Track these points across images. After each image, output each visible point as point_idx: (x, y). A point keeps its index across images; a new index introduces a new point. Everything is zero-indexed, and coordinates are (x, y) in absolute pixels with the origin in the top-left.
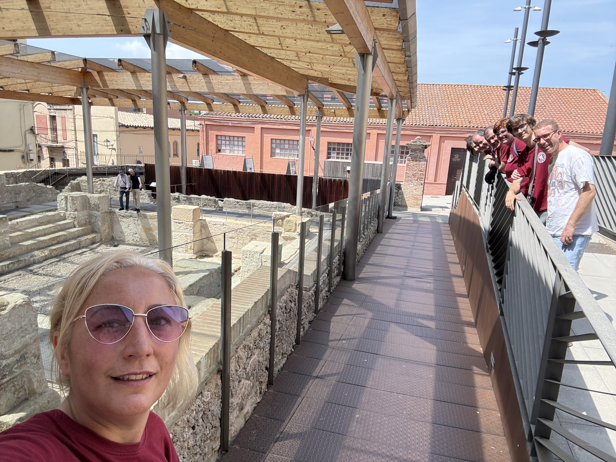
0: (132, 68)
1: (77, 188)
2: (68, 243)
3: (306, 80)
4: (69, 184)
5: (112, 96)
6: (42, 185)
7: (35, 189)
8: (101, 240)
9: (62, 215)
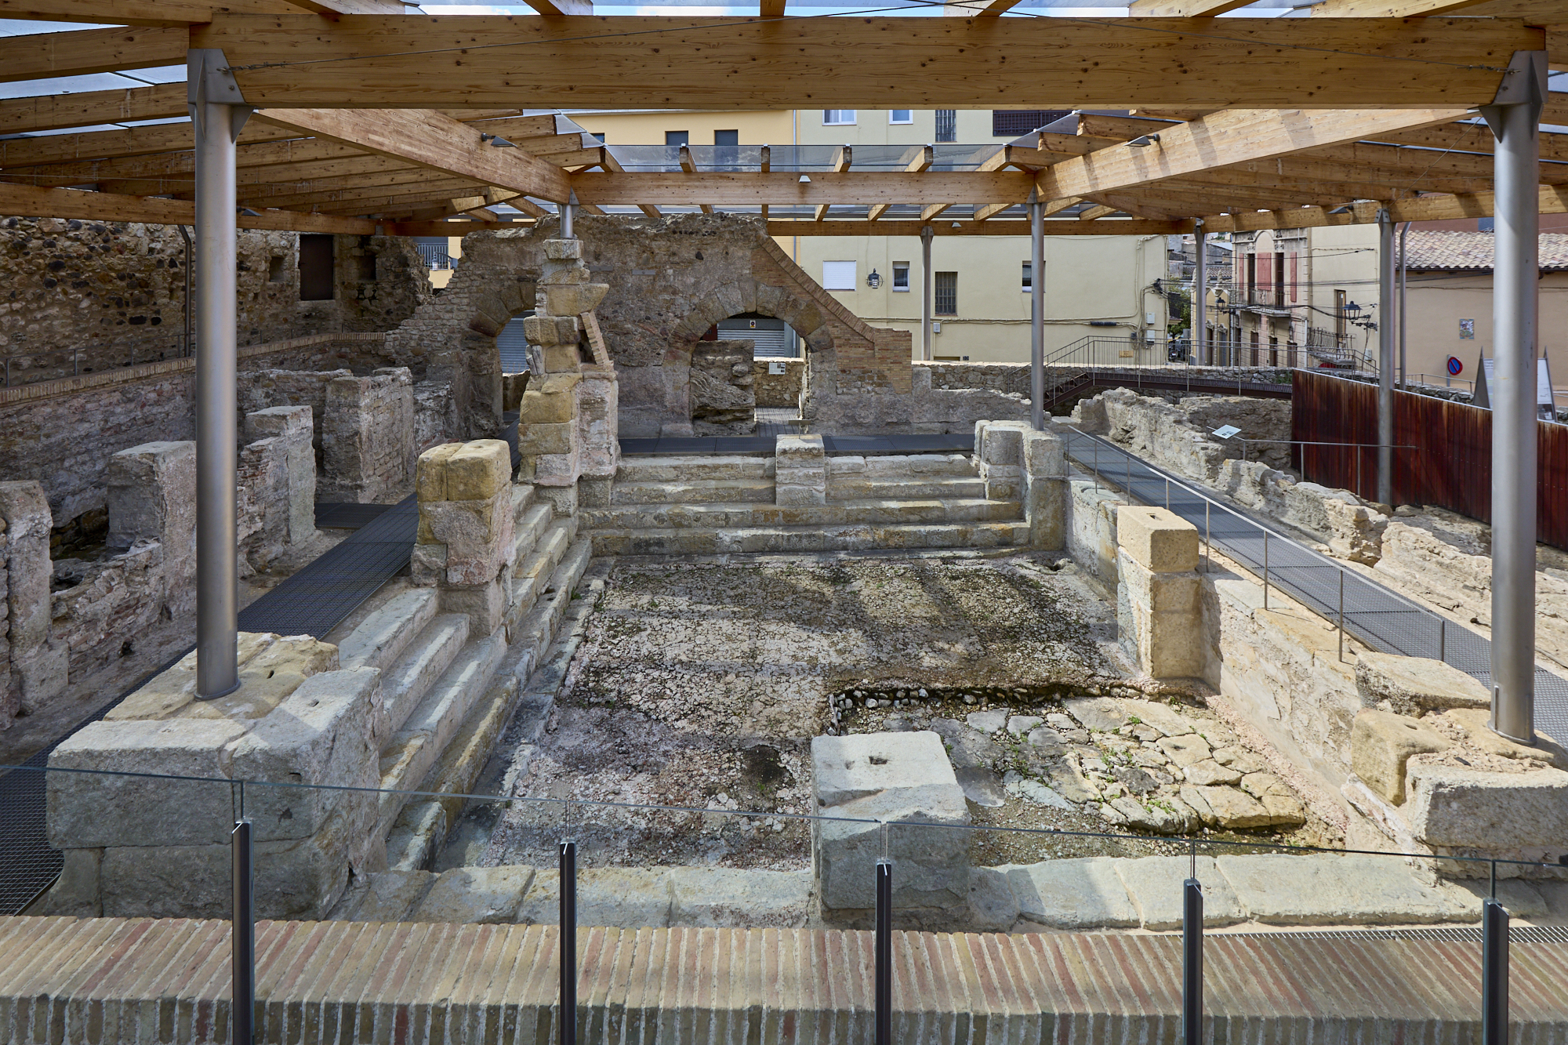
1: (1099, 411)
7: (992, 402)
8: (1030, 542)
9: (973, 464)
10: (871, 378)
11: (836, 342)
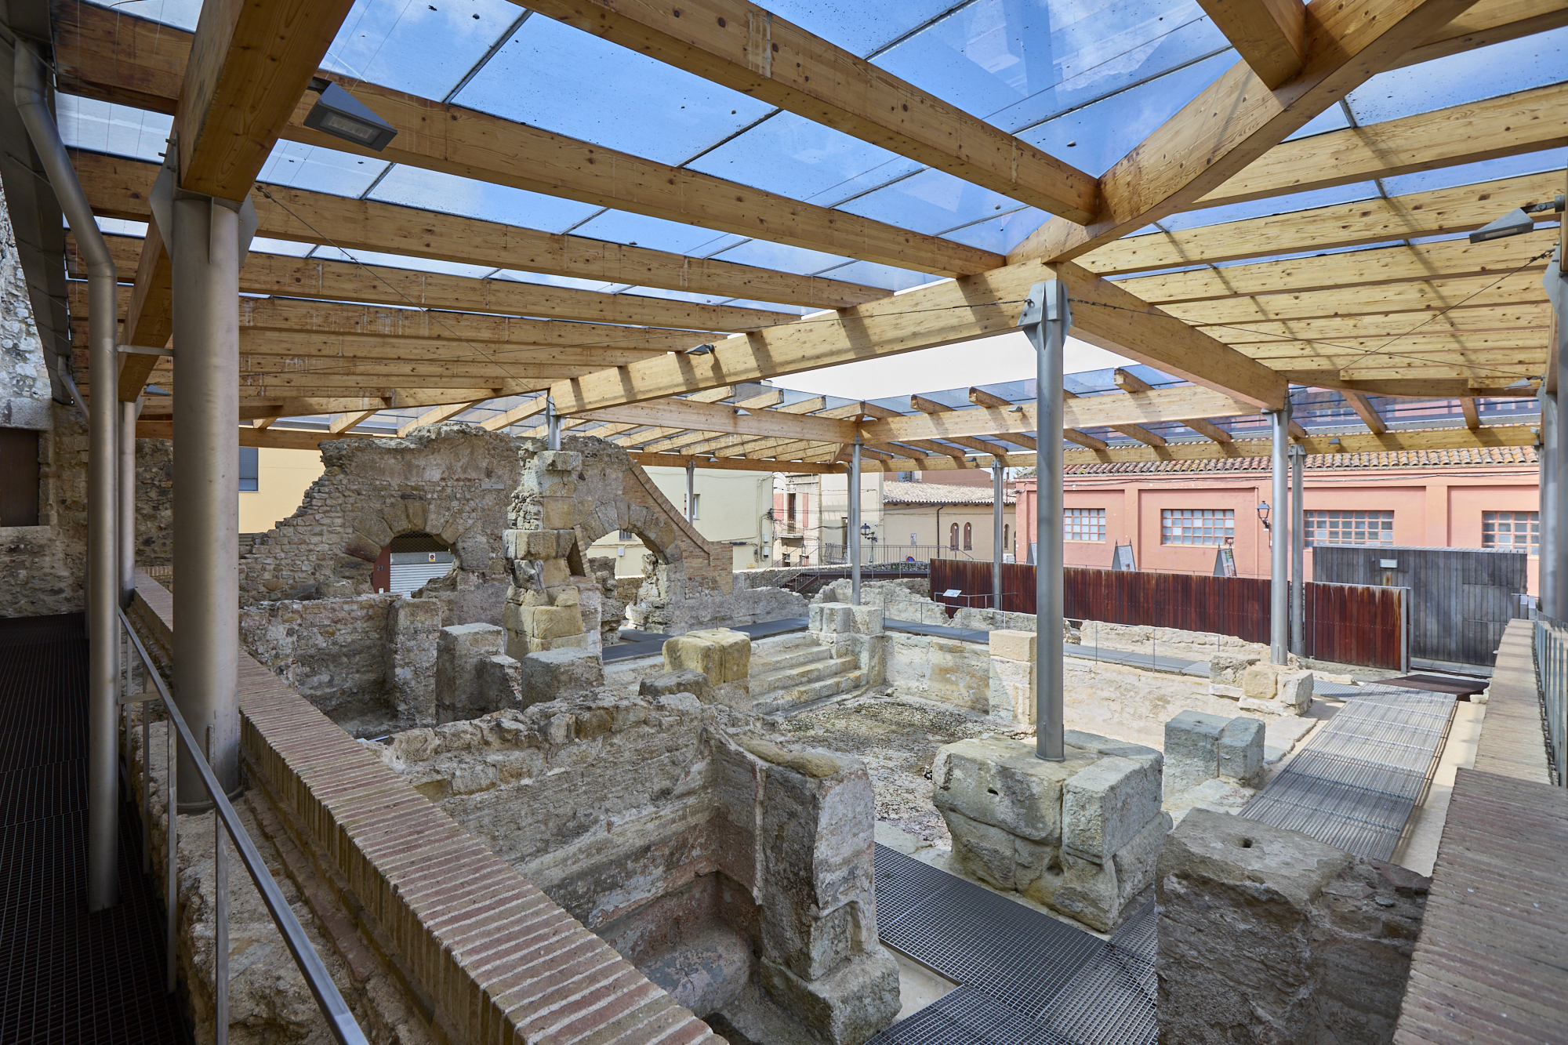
0: (931, 407)
1: (832, 597)
2: (822, 684)
3: (1283, 383)
4: (821, 591)
5: (885, 457)
6: (786, 590)
7: (778, 596)
8: (868, 683)
9: (815, 637)
10: (707, 583)
11: (684, 554)
